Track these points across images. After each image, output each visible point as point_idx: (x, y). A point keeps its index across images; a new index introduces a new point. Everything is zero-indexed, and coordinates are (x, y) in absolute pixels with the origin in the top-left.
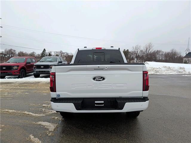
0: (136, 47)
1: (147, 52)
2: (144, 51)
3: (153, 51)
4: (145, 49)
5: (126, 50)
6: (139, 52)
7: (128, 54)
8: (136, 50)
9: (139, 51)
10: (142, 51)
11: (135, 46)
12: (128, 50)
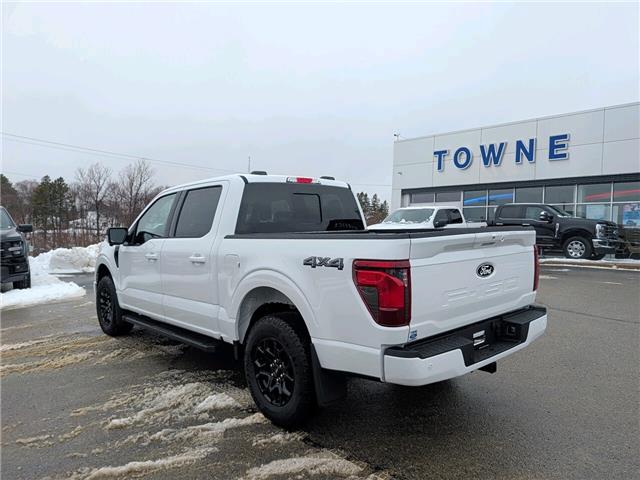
0: (91, 171)
1: (134, 192)
2: (121, 187)
3: (153, 189)
4: (127, 180)
5: (53, 179)
6: (104, 189)
7: (62, 195)
8: (93, 183)
9: (106, 185)
10: (113, 187)
11: (88, 167)
12: (61, 179)
